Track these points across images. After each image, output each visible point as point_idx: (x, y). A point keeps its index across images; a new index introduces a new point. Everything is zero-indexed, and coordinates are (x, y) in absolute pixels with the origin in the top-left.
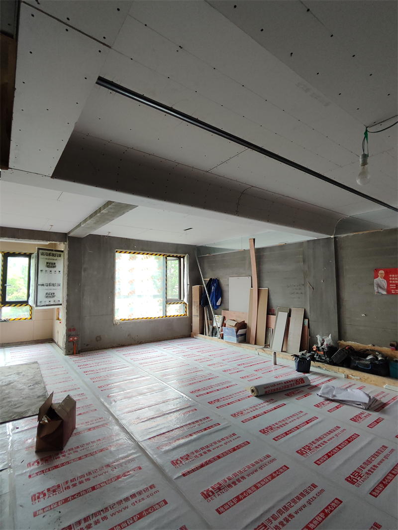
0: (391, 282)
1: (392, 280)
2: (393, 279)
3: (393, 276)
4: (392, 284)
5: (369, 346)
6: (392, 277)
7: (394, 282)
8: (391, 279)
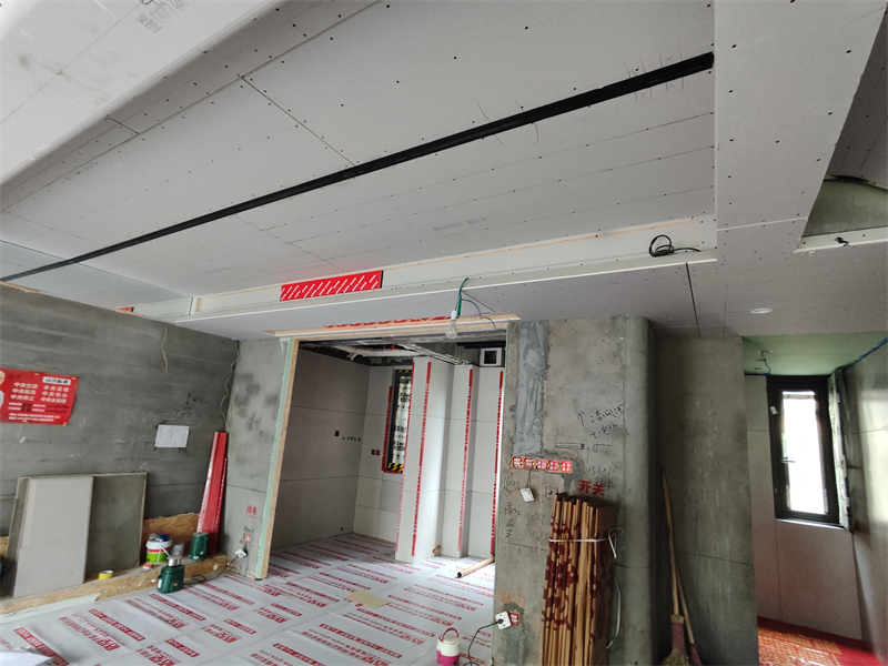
0: (13, 397)
1: (17, 394)
2: (21, 391)
3: (23, 385)
4: (15, 401)
6: (19, 388)
7: (20, 397)
8: (15, 390)
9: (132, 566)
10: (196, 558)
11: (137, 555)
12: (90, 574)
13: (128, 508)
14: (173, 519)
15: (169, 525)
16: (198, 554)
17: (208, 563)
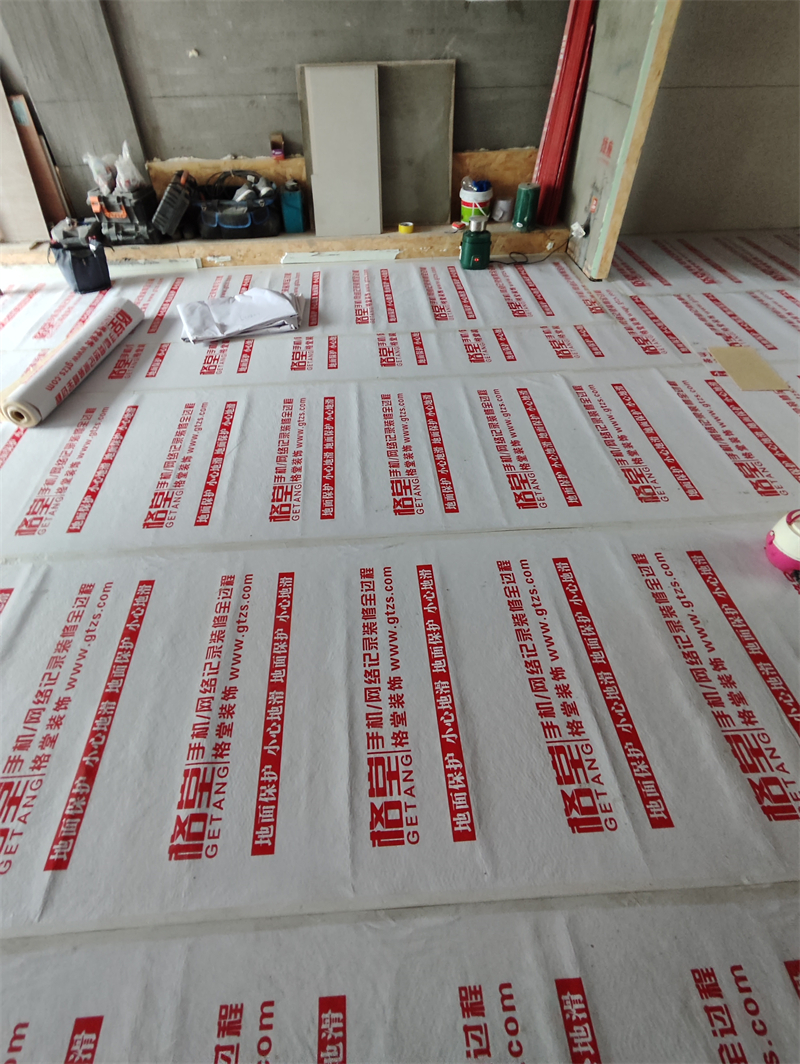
5: (226, 163)
9: (442, 223)
10: (518, 225)
11: (447, 206)
12: (389, 224)
13: (431, 129)
14: (500, 156)
15: (493, 166)
16: (521, 221)
17: (537, 237)
